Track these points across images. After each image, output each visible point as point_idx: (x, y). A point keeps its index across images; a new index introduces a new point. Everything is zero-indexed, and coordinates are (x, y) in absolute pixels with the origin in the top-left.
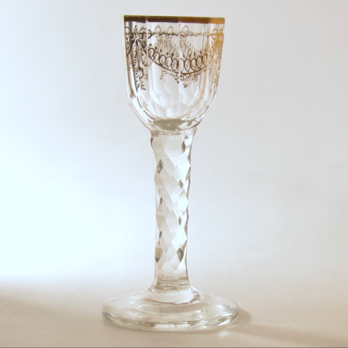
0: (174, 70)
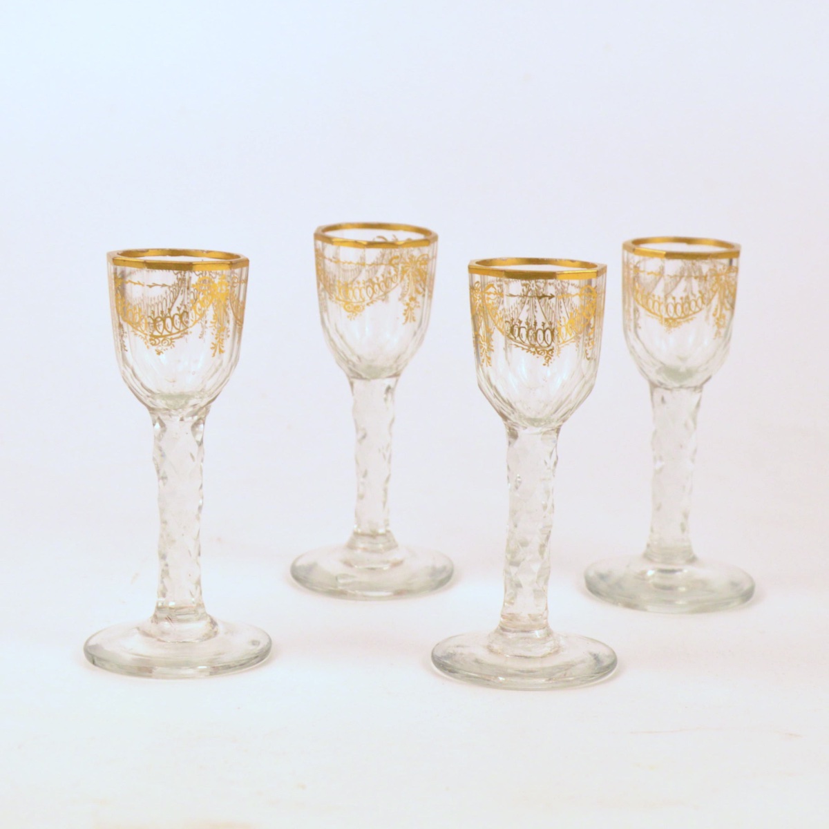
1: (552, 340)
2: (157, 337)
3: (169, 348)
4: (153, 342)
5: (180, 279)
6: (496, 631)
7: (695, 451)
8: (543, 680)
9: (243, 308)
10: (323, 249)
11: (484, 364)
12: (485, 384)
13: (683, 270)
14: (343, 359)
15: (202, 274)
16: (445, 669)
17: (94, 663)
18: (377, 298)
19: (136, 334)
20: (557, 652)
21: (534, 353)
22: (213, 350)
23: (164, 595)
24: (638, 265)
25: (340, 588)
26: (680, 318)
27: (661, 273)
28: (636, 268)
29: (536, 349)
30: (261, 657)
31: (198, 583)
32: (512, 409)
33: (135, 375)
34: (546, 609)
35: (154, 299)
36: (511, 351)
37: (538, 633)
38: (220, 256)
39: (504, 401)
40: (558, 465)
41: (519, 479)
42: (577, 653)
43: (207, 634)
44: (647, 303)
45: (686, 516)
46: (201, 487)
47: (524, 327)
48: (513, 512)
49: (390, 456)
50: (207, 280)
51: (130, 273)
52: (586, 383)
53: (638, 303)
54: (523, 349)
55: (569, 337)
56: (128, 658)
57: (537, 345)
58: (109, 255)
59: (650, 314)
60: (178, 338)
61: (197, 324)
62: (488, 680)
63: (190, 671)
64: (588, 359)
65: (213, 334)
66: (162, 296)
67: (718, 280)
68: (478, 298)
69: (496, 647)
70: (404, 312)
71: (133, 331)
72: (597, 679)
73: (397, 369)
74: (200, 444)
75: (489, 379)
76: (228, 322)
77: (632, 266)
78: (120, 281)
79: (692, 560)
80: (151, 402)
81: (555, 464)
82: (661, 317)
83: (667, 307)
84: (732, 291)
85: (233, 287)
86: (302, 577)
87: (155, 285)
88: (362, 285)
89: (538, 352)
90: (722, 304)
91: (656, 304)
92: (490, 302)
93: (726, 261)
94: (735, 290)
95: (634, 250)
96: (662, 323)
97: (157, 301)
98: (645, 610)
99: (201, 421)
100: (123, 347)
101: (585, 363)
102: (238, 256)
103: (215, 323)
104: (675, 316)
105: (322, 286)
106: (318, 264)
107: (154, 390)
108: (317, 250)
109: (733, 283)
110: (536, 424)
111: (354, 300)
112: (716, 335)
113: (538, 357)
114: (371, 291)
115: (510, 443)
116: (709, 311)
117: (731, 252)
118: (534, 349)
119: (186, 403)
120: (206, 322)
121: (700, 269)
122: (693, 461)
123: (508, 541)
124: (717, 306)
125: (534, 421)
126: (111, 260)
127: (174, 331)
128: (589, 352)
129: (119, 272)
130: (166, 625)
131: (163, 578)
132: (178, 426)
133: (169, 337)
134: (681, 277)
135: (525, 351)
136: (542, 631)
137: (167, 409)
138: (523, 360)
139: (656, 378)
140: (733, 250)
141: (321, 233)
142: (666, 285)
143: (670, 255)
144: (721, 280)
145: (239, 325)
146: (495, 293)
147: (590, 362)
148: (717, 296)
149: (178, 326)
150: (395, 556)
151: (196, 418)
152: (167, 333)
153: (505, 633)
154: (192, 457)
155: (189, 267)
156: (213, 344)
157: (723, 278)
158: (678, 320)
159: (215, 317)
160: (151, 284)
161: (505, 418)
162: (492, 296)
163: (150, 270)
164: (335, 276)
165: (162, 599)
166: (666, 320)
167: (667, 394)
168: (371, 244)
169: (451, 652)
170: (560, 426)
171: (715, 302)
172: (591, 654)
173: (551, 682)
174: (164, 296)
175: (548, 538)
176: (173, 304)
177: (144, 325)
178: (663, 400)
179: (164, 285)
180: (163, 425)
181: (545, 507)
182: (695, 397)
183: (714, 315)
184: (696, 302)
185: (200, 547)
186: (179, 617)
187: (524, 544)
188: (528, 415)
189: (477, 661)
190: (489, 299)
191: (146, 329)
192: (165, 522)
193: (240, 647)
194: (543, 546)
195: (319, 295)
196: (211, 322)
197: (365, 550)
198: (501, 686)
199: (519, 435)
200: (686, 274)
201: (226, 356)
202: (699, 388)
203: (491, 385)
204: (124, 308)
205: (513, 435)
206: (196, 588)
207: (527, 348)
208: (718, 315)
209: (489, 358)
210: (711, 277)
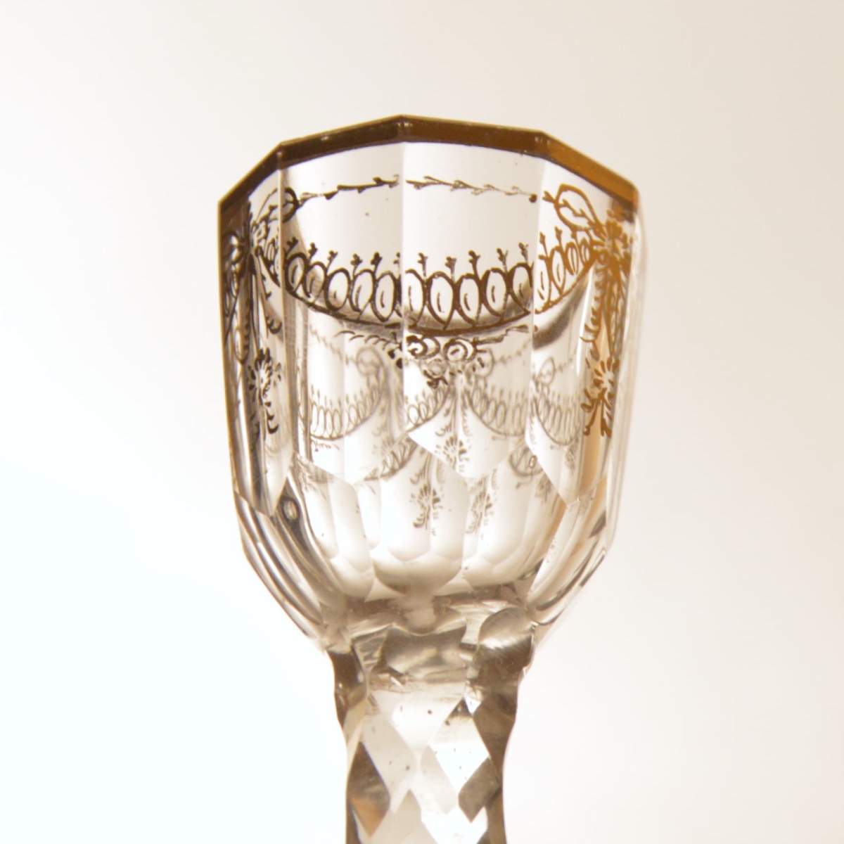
0: (383, 319)
60: (496, 340)
133: (470, 336)
152: (464, 325)
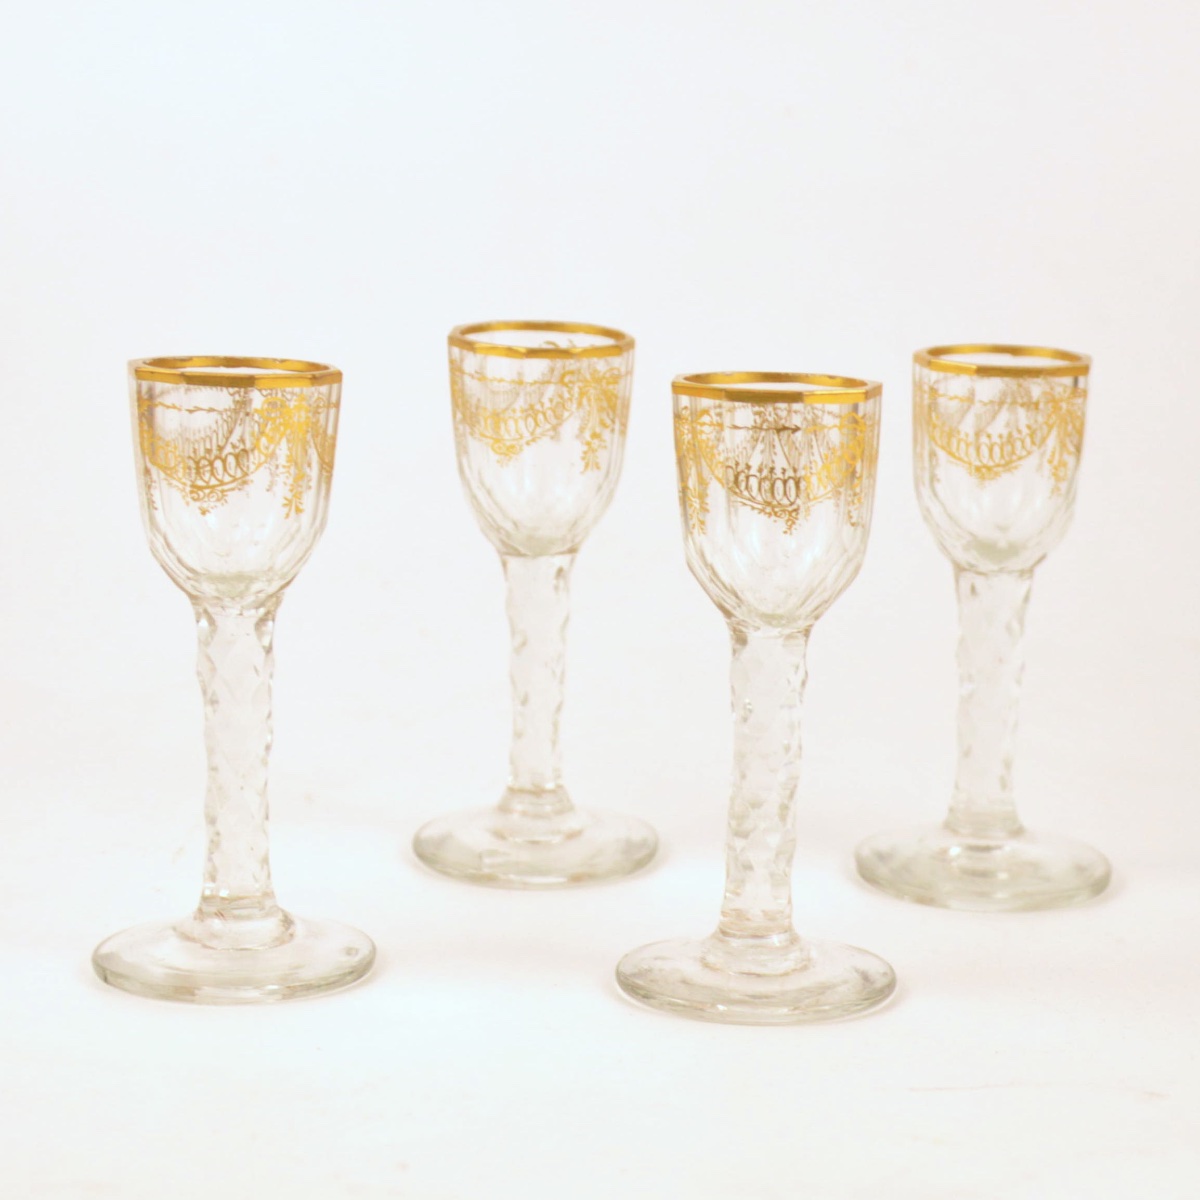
1: (797, 496)
2: (201, 488)
3: (218, 504)
4: (195, 496)
5: (238, 402)
6: (714, 936)
7: (1023, 668)
8: (785, 1010)
9: (333, 446)
10: (462, 360)
11: (696, 531)
12: (697, 564)
13: (1004, 394)
14: (491, 527)
15: (271, 394)
16: (637, 994)
17: (106, 980)
18: (543, 434)
19: (170, 484)
20: (805, 968)
21: (770, 514)
22: (286, 510)
23: (213, 879)
24: (935, 387)
25: (486, 871)
26: (998, 465)
27: (970, 399)
28: (933, 391)
29: (773, 510)
30: (359, 972)
31: (265, 861)
32: (738, 601)
33: (168, 545)
34: (790, 902)
35: (199, 431)
36: (736, 511)
37: (776, 940)
38: (300, 367)
39: (726, 588)
40: (807, 685)
41: (749, 707)
42: (835, 971)
43: (277, 939)
44: (949, 443)
45: (1008, 765)
46: (269, 716)
47: (754, 476)
48: (740, 757)
49: (563, 673)
50: (279, 403)
51: (162, 393)
52: (849, 560)
53: (936, 443)
54: (753, 508)
55: (822, 491)
56: (157, 972)
57: (775, 503)
58: (130, 363)
59: (952, 460)
60: (233, 489)
61: (262, 469)
62: (701, 1009)
63: (253, 994)
64: (853, 525)
65: (285, 484)
66: (210, 428)
67: (1057, 408)
68: (686, 431)
69: (711, 959)
70: (582, 455)
71: (166, 479)
72: (865, 1009)
73: (573, 541)
74: (269, 650)
75: (702, 556)
76: (309, 465)
77: (926, 388)
78: (147, 403)
79: (1018, 832)
80: (192, 586)
81: (804, 683)
82: (970, 464)
83: (978, 449)
84: (1078, 424)
85: (316, 413)
86: (428, 854)
87: (198, 409)
88: (518, 414)
89: (776, 514)
90: (1063, 446)
91: (963, 445)
92: (704, 437)
93: (1068, 381)
94: (1082, 424)
95: (929, 364)
96: (970, 474)
97: (203, 435)
98: (946, 907)
99: (270, 616)
100: (151, 503)
101: (848, 530)
102: (326, 368)
103: (289, 467)
104: (991, 464)
105: (459, 416)
106: (453, 382)
107: (198, 568)
108: (452, 362)
109: (1079, 414)
110: (774, 622)
111: (506, 437)
112: (1053, 492)
113: (775, 521)
114: (533, 424)
115: (735, 652)
116: (1043, 455)
117: (1076, 367)
118: (770, 508)
119: (247, 588)
120: (277, 467)
121: (1028, 393)
122: (1019, 682)
123: (732, 800)
124: (1055, 448)
125: (770, 619)
126: (133, 372)
127: (227, 479)
128: (854, 514)
129: (144, 389)
130: (216, 924)
131: (211, 853)
132: (236, 623)
133: (220, 488)
134: (1001, 403)
135: (756, 511)
136: (783, 937)
137: (218, 598)
138: (754, 526)
139: (964, 558)
140: (1077, 364)
141: (459, 336)
142: (978, 417)
143: (984, 371)
144: (1060, 408)
145: (327, 472)
146: (711, 424)
147: (855, 530)
148: (1054, 433)
149: (232, 472)
150: (571, 823)
151: (262, 611)
152: (216, 483)
153: (727, 938)
154: (256, 670)
155: (248, 382)
156: (286, 499)
157: (1064, 405)
158: (995, 469)
159: (290, 459)
160: (192, 408)
161: (728, 614)
162: (706, 429)
163: (192, 387)
164: (479, 400)
165: (212, 885)
166: (978, 469)
167: (979, 582)
168: (533, 353)
169: (646, 967)
170: (811, 626)
171: (1052, 442)
172: (857, 971)
173: (797, 1012)
174: (214, 427)
175: (792, 796)
176: (227, 439)
177: (181, 470)
178: (973, 590)
179: (211, 410)
180: (212, 621)
181: (787, 749)
182: (1022, 587)
183: (1050, 462)
184: (1023, 442)
185: (267, 807)
186: (236, 912)
187: (756, 805)
188: (763, 609)
189: (684, 982)
190: (702, 432)
191: (184, 475)
192: (214, 769)
193: (327, 957)
194: (784, 809)
195: (456, 429)
196: (284, 467)
197: (524, 814)
198: (723, 1019)
199: (749, 639)
200: (1009, 400)
201: (306, 518)
202: (1028, 573)
203: (706, 564)
204: (152, 444)
205: (741, 640)
206: (262, 868)
207: (760, 507)
208: (1056, 462)
209: (702, 523)
210: (1047, 402)
